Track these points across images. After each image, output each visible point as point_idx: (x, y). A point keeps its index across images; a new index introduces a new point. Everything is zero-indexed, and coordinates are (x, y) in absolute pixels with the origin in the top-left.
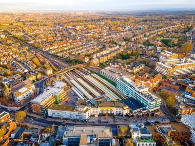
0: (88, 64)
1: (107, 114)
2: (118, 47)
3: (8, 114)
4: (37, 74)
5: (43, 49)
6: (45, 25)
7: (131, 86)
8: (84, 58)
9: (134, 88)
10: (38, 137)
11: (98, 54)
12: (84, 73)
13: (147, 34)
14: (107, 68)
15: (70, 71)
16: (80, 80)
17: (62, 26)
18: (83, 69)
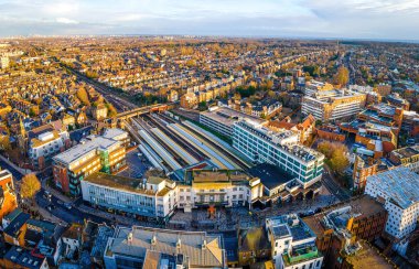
0: (177, 104)
1: (212, 202)
2: (232, 78)
3: (10, 175)
4: (78, 115)
5: (100, 80)
6: (112, 50)
7: (263, 136)
8: (169, 93)
9: (269, 139)
10: (54, 245)
11: (196, 88)
12: (167, 120)
13: (279, 61)
14: (212, 109)
15: (141, 116)
16: (156, 131)
17: (139, 51)
18: (166, 112)
